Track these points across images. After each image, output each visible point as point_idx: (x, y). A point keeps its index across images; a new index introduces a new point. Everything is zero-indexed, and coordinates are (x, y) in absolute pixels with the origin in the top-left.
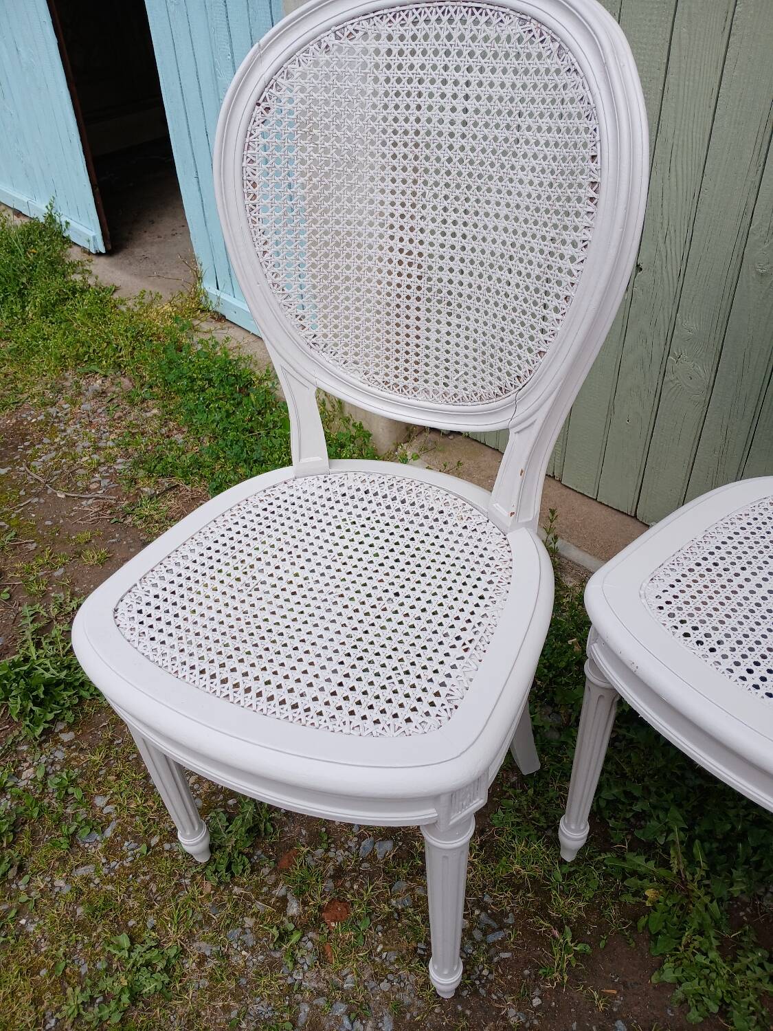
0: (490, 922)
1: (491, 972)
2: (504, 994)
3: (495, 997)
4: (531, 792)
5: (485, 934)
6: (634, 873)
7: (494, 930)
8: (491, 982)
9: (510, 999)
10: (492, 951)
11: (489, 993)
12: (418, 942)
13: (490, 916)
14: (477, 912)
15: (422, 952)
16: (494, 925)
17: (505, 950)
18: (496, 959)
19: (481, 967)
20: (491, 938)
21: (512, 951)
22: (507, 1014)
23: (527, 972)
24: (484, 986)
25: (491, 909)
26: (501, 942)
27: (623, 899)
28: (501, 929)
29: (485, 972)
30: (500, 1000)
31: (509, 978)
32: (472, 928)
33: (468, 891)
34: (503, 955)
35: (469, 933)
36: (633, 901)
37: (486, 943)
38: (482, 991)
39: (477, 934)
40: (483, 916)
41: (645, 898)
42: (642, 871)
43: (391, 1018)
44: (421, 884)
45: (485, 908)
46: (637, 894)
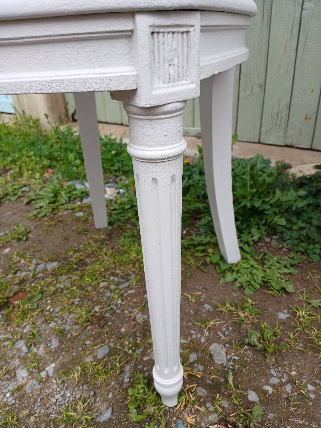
1: (123, 300)
2: (132, 308)
3: (127, 312)
5: (118, 284)
6: (199, 244)
7: (123, 283)
8: (124, 305)
9: (136, 310)
10: (123, 291)
11: (123, 311)
12: (74, 298)
13: (120, 278)
14: (112, 278)
15: (78, 303)
17: (132, 289)
18: (125, 295)
19: (116, 300)
20: (121, 287)
21: (135, 288)
22: (135, 317)
24: (119, 309)
25: (121, 275)
26: (128, 287)
27: (196, 254)
28: (127, 281)
29: (119, 302)
30: (130, 312)
31: (135, 300)
32: (109, 285)
33: (106, 270)
34: (129, 292)
35: (107, 288)
36: (202, 255)
37: (118, 289)
38: (119, 311)
39: (113, 287)
40: (116, 279)
41: (209, 253)
42: (205, 242)
43: (57, 339)
44: (76, 274)
45: (117, 275)
46: (203, 251)
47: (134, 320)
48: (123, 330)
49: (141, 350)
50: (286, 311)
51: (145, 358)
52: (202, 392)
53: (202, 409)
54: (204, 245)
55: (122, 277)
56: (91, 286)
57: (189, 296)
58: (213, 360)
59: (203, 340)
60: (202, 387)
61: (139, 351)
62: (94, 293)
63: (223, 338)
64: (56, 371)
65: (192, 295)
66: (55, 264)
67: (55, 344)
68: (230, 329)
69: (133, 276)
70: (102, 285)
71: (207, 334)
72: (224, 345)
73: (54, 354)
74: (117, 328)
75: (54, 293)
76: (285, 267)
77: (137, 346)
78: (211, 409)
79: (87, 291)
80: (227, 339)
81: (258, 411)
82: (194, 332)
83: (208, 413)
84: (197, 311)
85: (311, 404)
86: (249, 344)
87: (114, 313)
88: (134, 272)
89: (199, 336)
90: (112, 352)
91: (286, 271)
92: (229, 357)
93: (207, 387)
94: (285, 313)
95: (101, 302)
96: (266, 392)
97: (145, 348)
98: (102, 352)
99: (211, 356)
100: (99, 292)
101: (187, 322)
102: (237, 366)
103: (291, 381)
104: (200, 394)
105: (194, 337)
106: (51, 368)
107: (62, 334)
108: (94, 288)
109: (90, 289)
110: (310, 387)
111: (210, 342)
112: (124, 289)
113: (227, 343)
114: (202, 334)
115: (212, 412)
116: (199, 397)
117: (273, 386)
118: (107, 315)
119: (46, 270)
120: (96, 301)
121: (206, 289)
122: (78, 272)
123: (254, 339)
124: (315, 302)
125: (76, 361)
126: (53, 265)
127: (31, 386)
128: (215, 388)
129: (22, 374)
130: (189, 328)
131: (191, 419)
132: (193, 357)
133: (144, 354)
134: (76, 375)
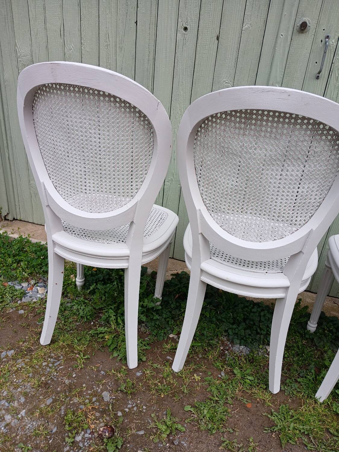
0: (55, 360)
1: (57, 373)
2: (63, 377)
3: (60, 379)
4: (63, 322)
5: (53, 363)
6: (101, 333)
7: (56, 362)
8: (58, 376)
9: (65, 378)
10: (57, 367)
11: (58, 379)
12: (29, 374)
13: (54, 359)
14: (49, 359)
15: (31, 376)
16: (56, 361)
18: (58, 369)
19: (53, 373)
20: (55, 365)
21: (63, 365)
22: (65, 382)
23: (69, 369)
24: (56, 378)
25: (54, 357)
26: (59, 364)
27: (98, 340)
28: (59, 361)
29: (55, 374)
30: (62, 379)
31: (64, 372)
32: (48, 364)
33: (45, 355)
34: (60, 367)
35: (47, 366)
36: (102, 340)
37: (54, 366)
38: (55, 379)
39: (50, 365)
40: (52, 360)
41: (105, 338)
42: (103, 331)
43: (23, 397)
44: (27, 358)
45: (52, 357)
46: (102, 338)
47: (64, 383)
48: (59, 389)
49: (68, 398)
50: (140, 371)
51: (71, 402)
52: (98, 414)
53: (98, 422)
54: (103, 333)
55: (55, 359)
56: (38, 365)
57: (93, 367)
58: (104, 399)
59: (99, 391)
60: (98, 412)
61: (68, 399)
62: (40, 369)
63: (109, 388)
64: (26, 413)
65: (95, 367)
66: (12, 351)
67: (22, 400)
68: (113, 383)
69: (62, 357)
70: (44, 364)
71: (101, 387)
72: (109, 392)
73: (24, 405)
74: (56, 388)
75: (16, 371)
77: (67, 397)
78: (102, 421)
79: (35, 368)
80: (111, 389)
81: (121, 420)
82: (95, 387)
83: (100, 423)
84: (97, 376)
85: (143, 414)
86: (120, 390)
87: (53, 380)
88: (62, 355)
89: (97, 388)
90: (55, 401)
91: (145, 348)
92: (111, 397)
93: (99, 412)
94: (140, 373)
95: (45, 374)
96: (125, 411)
97: (71, 397)
98: (49, 401)
99: (103, 398)
100: (43, 369)
101: (92, 382)
102: (114, 401)
103: (137, 406)
104: (97, 415)
105: (95, 389)
106: (23, 412)
107: (26, 395)
108: (39, 366)
109: (37, 367)
110: (144, 407)
111: (102, 391)
112: (57, 366)
113: (111, 391)
114: (99, 388)
115: (102, 422)
116: (97, 417)
117: (129, 408)
118: (49, 382)
119: (8, 356)
120: (42, 374)
121: (102, 362)
122: (28, 357)
123: (123, 387)
124: (155, 365)
125: (36, 407)
126: (11, 353)
127: (14, 422)
128: (104, 412)
129: (8, 418)
130: (93, 385)
131: (93, 426)
132: (94, 399)
133: (70, 400)
134: (37, 414)
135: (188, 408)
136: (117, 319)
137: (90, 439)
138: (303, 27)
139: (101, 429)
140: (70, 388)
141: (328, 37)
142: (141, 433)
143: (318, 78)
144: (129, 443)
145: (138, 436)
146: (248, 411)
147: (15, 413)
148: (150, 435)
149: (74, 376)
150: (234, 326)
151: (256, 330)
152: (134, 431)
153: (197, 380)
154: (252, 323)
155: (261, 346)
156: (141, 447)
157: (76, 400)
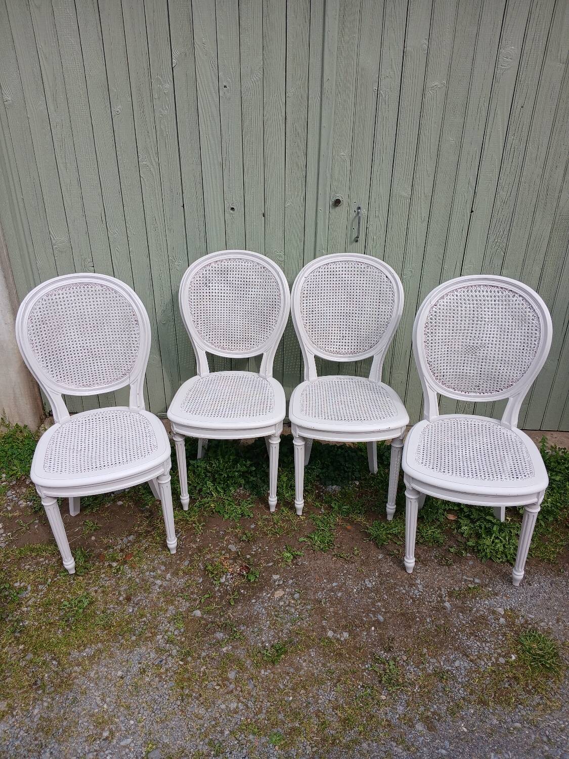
46: (209, 507)
47: (192, 547)
51: (205, 559)
52: (231, 561)
53: (233, 566)
57: (211, 530)
59: (225, 545)
61: (202, 557)
63: (232, 542)
64: (171, 576)
65: (213, 530)
66: (132, 536)
67: (163, 568)
71: (225, 543)
72: (234, 544)
73: (167, 571)
76: (250, 504)
77: (200, 556)
80: (234, 542)
81: (251, 560)
83: (236, 566)
84: (217, 536)
85: (267, 552)
86: (243, 541)
87: (182, 548)
90: (191, 561)
91: (250, 506)
92: (237, 548)
93: (232, 559)
96: (252, 554)
98: (187, 563)
99: (230, 549)
101: (216, 541)
102: (241, 549)
103: (260, 548)
105: (221, 545)
106: (168, 576)
107: (164, 564)
110: (266, 548)
111: (227, 545)
116: (231, 563)
117: (254, 551)
119: (130, 541)
121: (218, 525)
123: (244, 538)
124: (265, 517)
125: (178, 570)
126: (131, 538)
127: (165, 584)
128: (235, 559)
129: (159, 582)
130: (217, 543)
131: (231, 570)
132: (223, 552)
133: (204, 558)
134: (181, 573)
135: (302, 539)
136: (216, 488)
137: (232, 578)
138: (337, 203)
139: (239, 570)
140: (199, 550)
141: (359, 208)
142: (271, 564)
143: (357, 241)
144: (264, 572)
145: (269, 567)
146: (349, 531)
147: (163, 578)
148: (278, 564)
149: (198, 540)
150: (324, 471)
151: (344, 470)
152: (264, 565)
153: (303, 520)
154: (339, 464)
155: (350, 482)
156: (274, 573)
157: (209, 556)
